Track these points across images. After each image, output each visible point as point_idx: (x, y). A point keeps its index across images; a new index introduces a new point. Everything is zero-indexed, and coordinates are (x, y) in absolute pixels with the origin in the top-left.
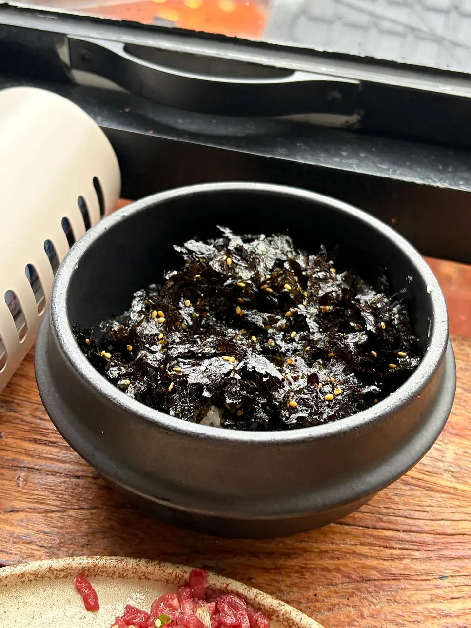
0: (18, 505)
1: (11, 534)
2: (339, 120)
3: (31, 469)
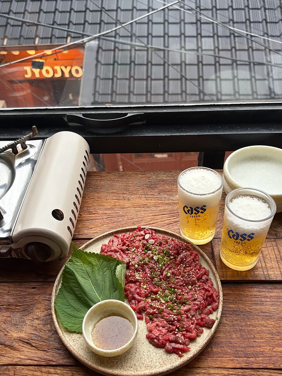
0: (92, 227)
1: (93, 233)
2: (141, 123)
3: (92, 220)
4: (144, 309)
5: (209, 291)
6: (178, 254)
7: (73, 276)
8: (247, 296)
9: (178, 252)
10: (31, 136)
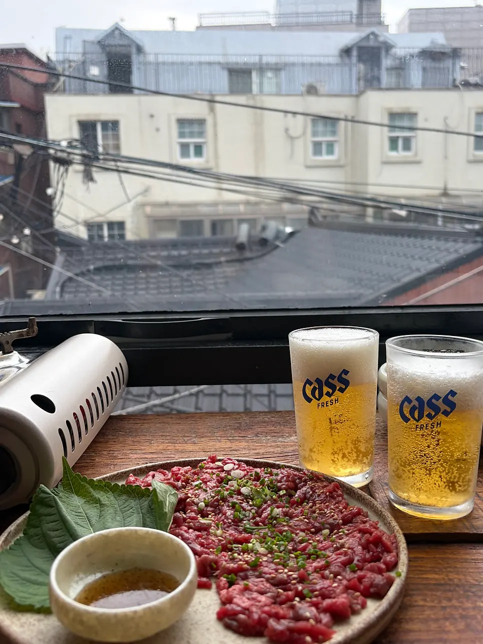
4: (215, 566)
5: (371, 533)
6: (296, 489)
7: (52, 507)
8: (466, 561)
9: (296, 485)
10: (24, 333)
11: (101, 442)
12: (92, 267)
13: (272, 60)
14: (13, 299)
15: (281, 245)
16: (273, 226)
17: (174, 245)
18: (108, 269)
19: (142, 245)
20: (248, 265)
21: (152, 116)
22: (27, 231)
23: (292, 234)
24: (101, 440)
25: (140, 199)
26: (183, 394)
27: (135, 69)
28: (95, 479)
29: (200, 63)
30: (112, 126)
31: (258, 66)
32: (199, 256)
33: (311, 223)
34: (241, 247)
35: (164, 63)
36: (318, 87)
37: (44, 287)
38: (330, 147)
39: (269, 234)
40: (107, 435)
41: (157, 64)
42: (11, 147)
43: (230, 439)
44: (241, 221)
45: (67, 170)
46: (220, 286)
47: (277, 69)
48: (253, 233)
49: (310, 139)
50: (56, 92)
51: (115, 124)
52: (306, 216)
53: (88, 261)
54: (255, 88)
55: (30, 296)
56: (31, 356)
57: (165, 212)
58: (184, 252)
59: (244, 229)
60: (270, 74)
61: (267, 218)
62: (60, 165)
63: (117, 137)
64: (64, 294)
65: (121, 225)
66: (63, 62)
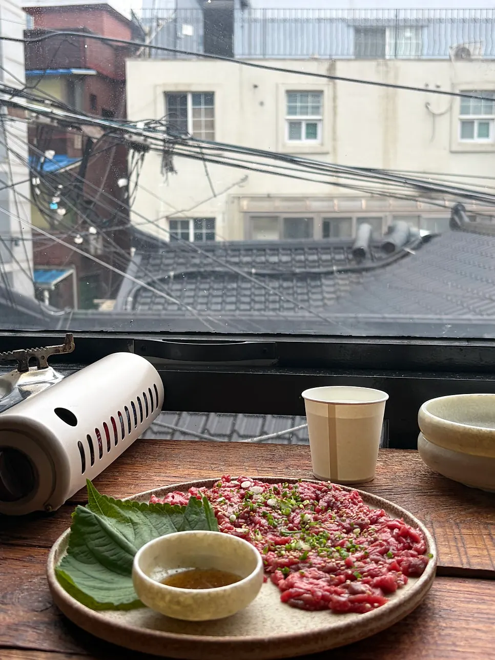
10: (61, 349)
11: (128, 464)
12: (172, 274)
13: (412, 16)
14: (76, 310)
15: (413, 252)
16: (403, 227)
17: (274, 248)
18: (191, 276)
19: (234, 248)
20: (367, 277)
21: (256, 86)
22: (93, 230)
23: (427, 239)
24: (129, 462)
25: (235, 191)
26: (271, 435)
27: (237, 26)
28: (123, 500)
29: (319, 20)
30: (207, 98)
31: (392, 24)
32: (304, 263)
33: (454, 225)
34: (359, 253)
35: (273, 20)
36: (471, 50)
37: (113, 296)
38: (485, 126)
39: (397, 239)
40: (135, 458)
41: (265, 21)
42: (79, 129)
43: (258, 469)
44: (361, 220)
45: (142, 158)
46: (329, 303)
47: (418, 26)
48: (377, 236)
49: (457, 116)
50: (139, 56)
51: (209, 98)
52: (448, 215)
53: (168, 265)
54: (389, 52)
55: (96, 306)
56: (66, 372)
57: (265, 207)
58: (285, 259)
59: (365, 231)
60: (408, 34)
61: (395, 218)
62: (135, 151)
63: (211, 113)
64: (137, 305)
65: (211, 222)
66: (151, 20)
